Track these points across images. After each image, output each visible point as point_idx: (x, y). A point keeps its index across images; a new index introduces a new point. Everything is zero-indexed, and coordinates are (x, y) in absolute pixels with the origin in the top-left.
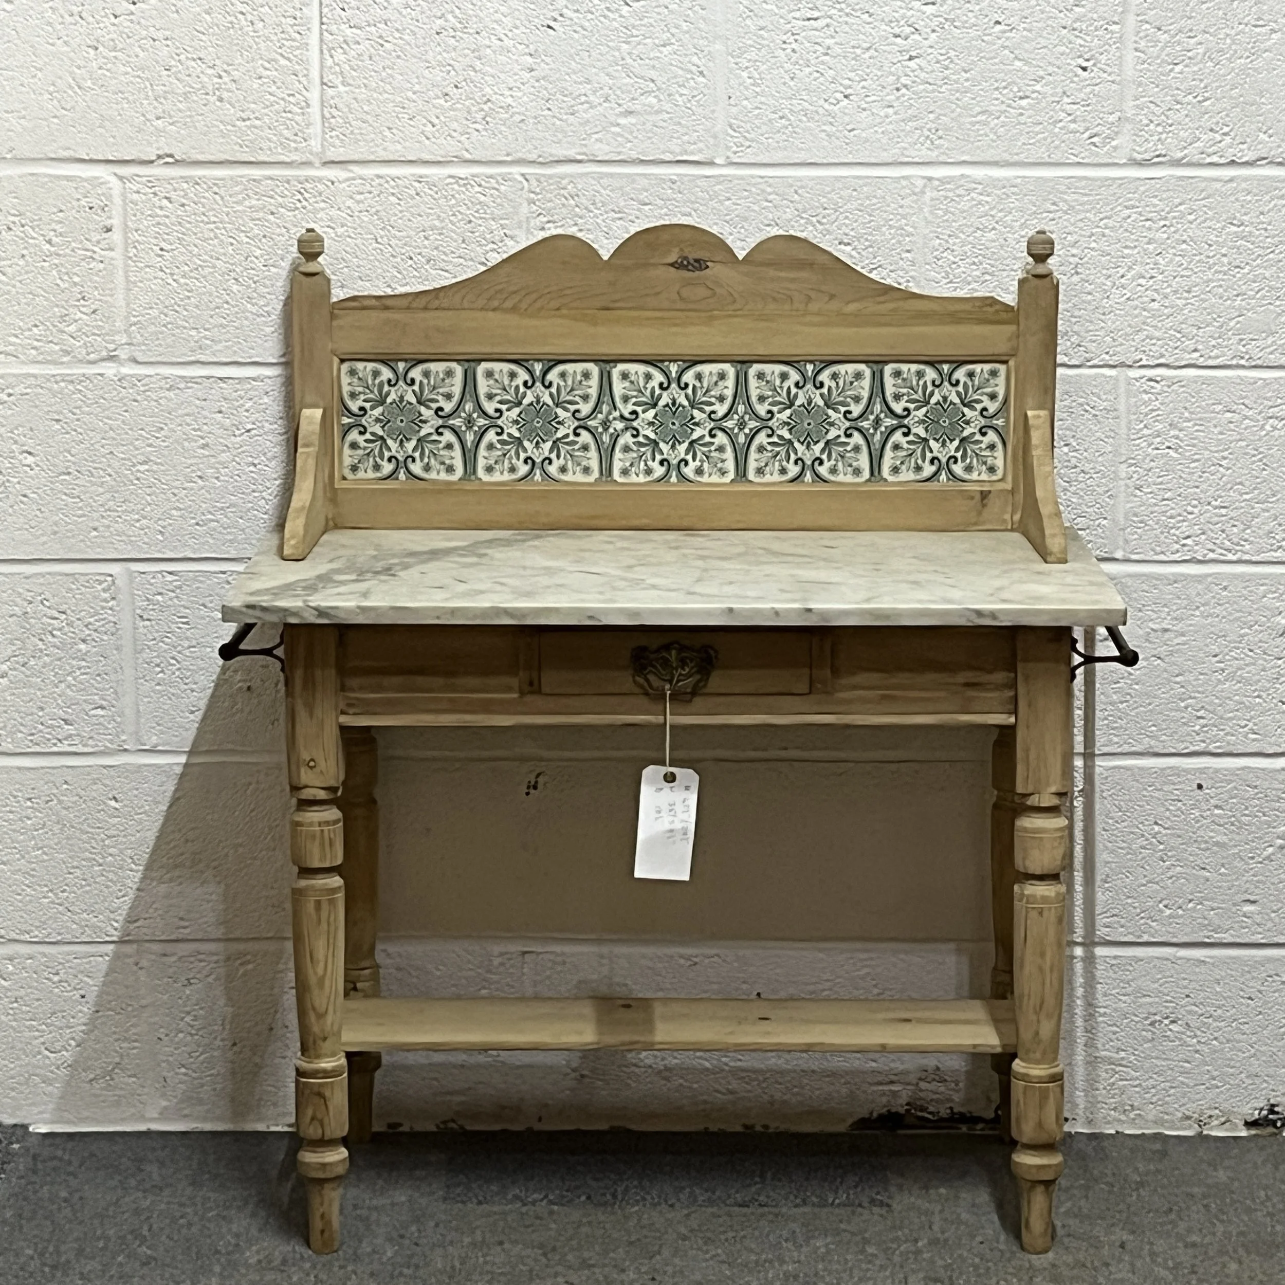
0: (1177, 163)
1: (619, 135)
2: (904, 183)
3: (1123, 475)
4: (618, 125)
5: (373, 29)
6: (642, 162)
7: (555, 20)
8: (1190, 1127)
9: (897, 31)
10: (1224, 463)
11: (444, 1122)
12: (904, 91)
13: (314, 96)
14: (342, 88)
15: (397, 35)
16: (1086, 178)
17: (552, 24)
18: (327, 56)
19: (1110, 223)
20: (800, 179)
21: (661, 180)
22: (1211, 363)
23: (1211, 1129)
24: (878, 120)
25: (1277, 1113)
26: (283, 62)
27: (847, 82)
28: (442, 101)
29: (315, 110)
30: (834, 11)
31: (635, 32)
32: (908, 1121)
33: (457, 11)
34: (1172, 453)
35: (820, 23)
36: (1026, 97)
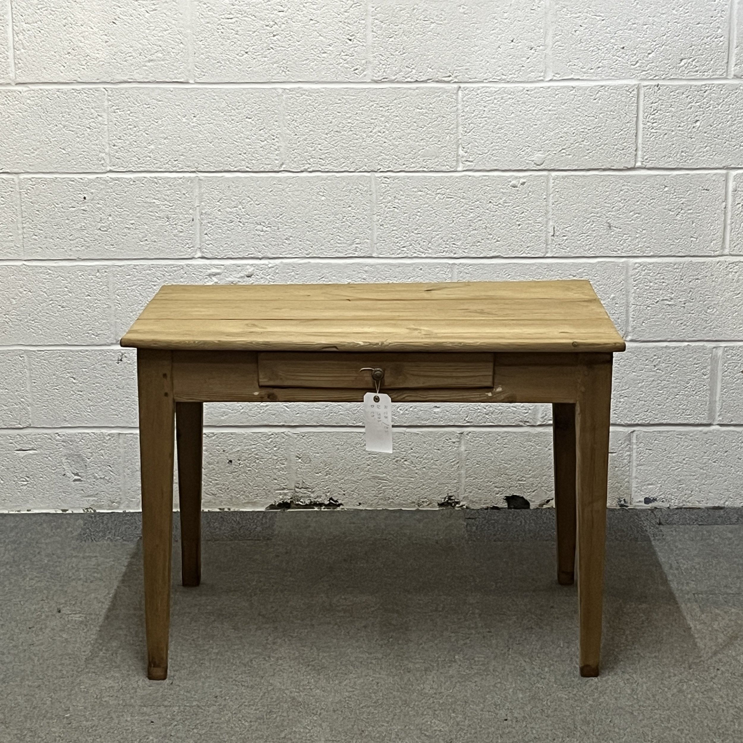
0: (392, 82)
1: (147, 70)
2: (274, 91)
3: (375, 220)
4: (146, 66)
5: (36, 24)
6: (158, 82)
7: (115, 19)
8: (415, 506)
9: (267, 24)
10: (419, 214)
11: (87, 509)
12: (272, 50)
13: (11, 54)
14: (23, 51)
15: (46, 26)
16: (353, 88)
17: (115, 21)
18: (15, 36)
19: (365, 108)
20: (227, 90)
21: (166, 90)
22: (411, 170)
23: (423, 507)
24: (261, 63)
25: (452, 500)
27: (246, 47)
28: (67, 56)
29: (11, 60)
30: (239, 15)
31: (151, 25)
32: (293, 505)
33: (72, 16)
34: (396, 210)
35: (233, 20)
36: (325, 53)
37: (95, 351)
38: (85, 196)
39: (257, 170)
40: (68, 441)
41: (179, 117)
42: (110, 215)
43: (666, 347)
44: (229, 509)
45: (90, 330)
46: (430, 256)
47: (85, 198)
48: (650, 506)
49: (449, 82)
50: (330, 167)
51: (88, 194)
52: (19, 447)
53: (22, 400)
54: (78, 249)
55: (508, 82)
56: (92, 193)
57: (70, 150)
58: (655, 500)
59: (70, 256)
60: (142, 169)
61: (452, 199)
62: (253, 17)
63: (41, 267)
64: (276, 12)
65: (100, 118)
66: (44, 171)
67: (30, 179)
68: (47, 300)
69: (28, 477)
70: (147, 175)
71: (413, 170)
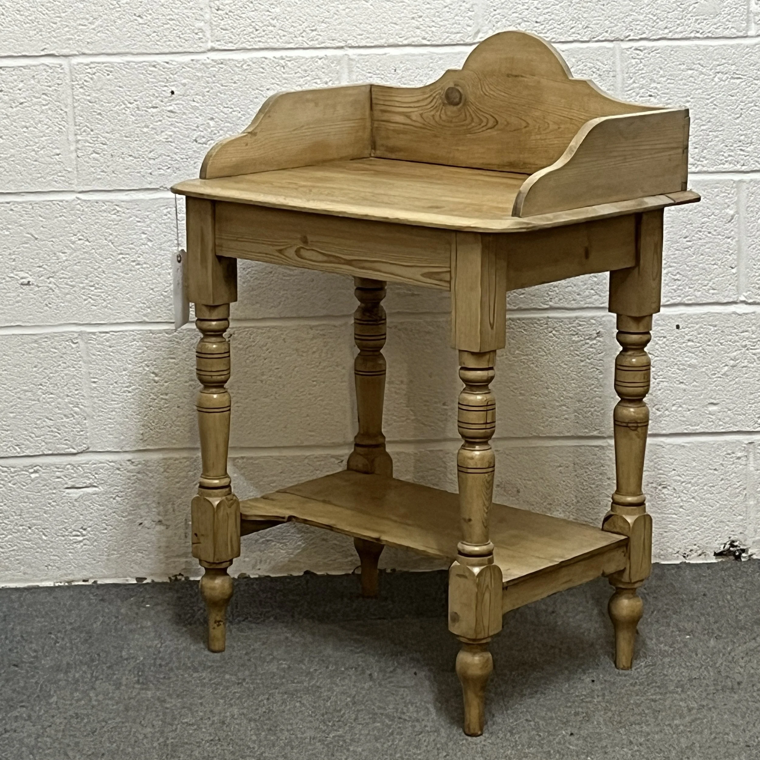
38: (174, 89)
39: (439, 42)
40: (146, 471)
42: (212, 119)
46: (705, 169)
47: (173, 93)
50: (551, 36)
51: (177, 86)
52: (70, 484)
53: (76, 409)
54: (162, 172)
56: (184, 85)
57: (149, 17)
59: (150, 183)
60: (262, 45)
61: (738, 81)
63: (104, 202)
66: (109, 51)
67: (87, 65)
68: (115, 254)
69: (85, 530)
70: (270, 54)
71: (680, 36)
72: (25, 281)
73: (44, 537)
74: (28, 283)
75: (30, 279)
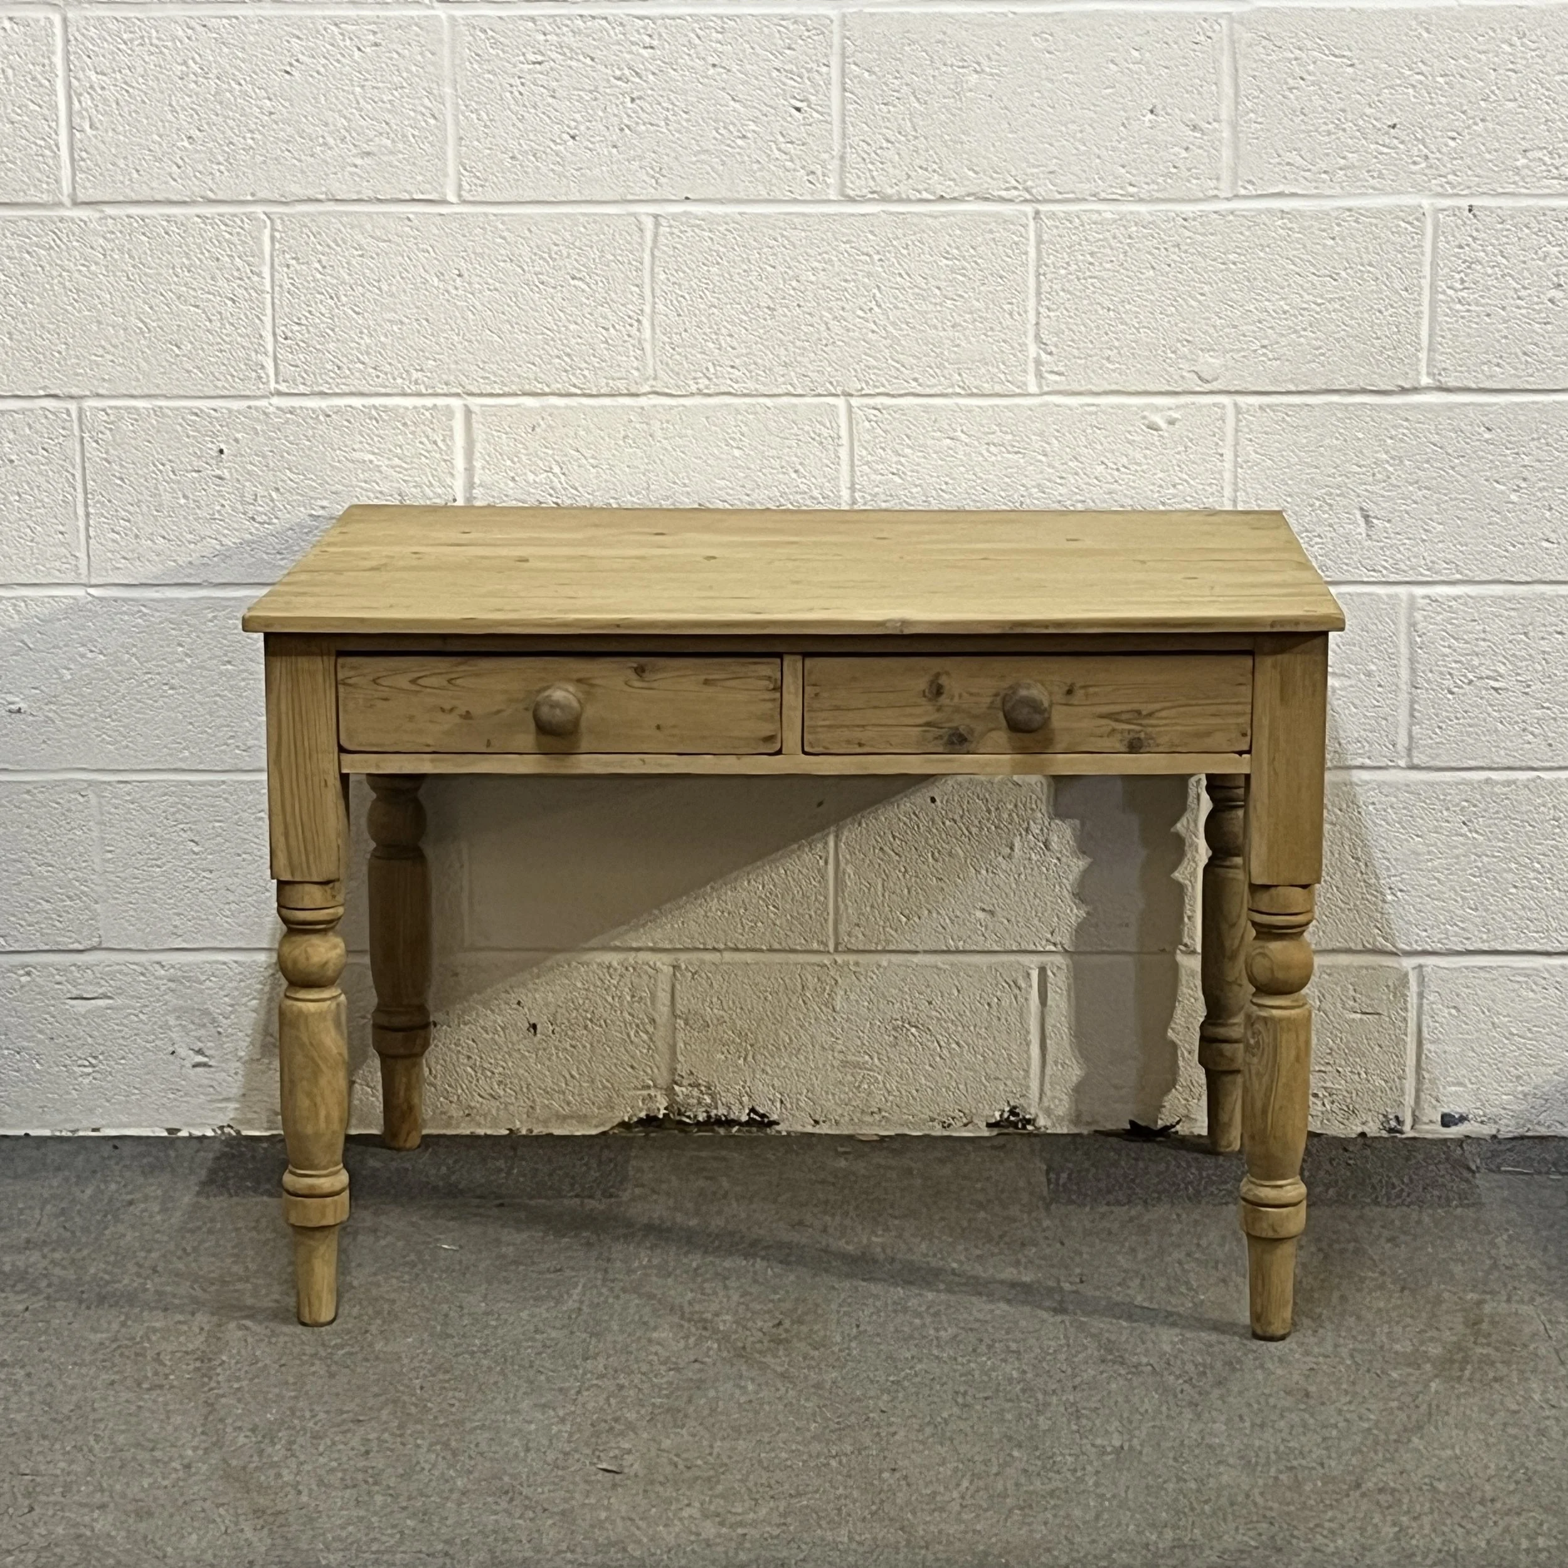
0: (885, 199)
1: (356, 175)
2: (631, 219)
4: (355, 165)
5: (118, 75)
6: (380, 201)
7: (291, 65)
8: (934, 1128)
9: (618, 73)
10: (945, 487)
11: (221, 1128)
12: (627, 131)
13: (63, 139)
14: (90, 132)
15: (140, 80)
16: (803, 214)
17: (288, 69)
18: (75, 102)
19: (828, 257)
20: (530, 217)
21: (398, 218)
22: (928, 391)
23: (956, 1130)
24: (602, 159)
25: (1017, 1115)
26: (32, 106)
27: (573, 124)
28: (186, 144)
29: (64, 153)
30: (556, 56)
31: (367, 76)
32: (667, 1125)
33: (197, 57)
34: (896, 478)
35: (546, 66)
36: (744, 137)
37: (242, 782)
38: (223, 446)
39: (594, 391)
40: (181, 979)
41: (424, 274)
42: (276, 489)
43: (1488, 781)
44: (531, 1131)
45: (232, 737)
47: (221, 451)
48: (1454, 1132)
49: (1011, 201)
50: (751, 385)
51: (227, 442)
52: (75, 993)
53: (84, 888)
54: (206, 560)
55: (1141, 200)
56: (236, 440)
57: (189, 347)
58: (1463, 1119)
59: (190, 575)
60: (346, 389)
61: (1018, 456)
62: (588, 61)
63: (125, 600)
64: (634, 48)
65: (255, 278)
66: (134, 392)
67: (104, 410)
68: (139, 672)
69: (95, 1058)
70: (357, 402)
71: (932, 392)
72: (14, 707)
73: (38, 1066)
74: (19, 711)
75: (23, 705)
